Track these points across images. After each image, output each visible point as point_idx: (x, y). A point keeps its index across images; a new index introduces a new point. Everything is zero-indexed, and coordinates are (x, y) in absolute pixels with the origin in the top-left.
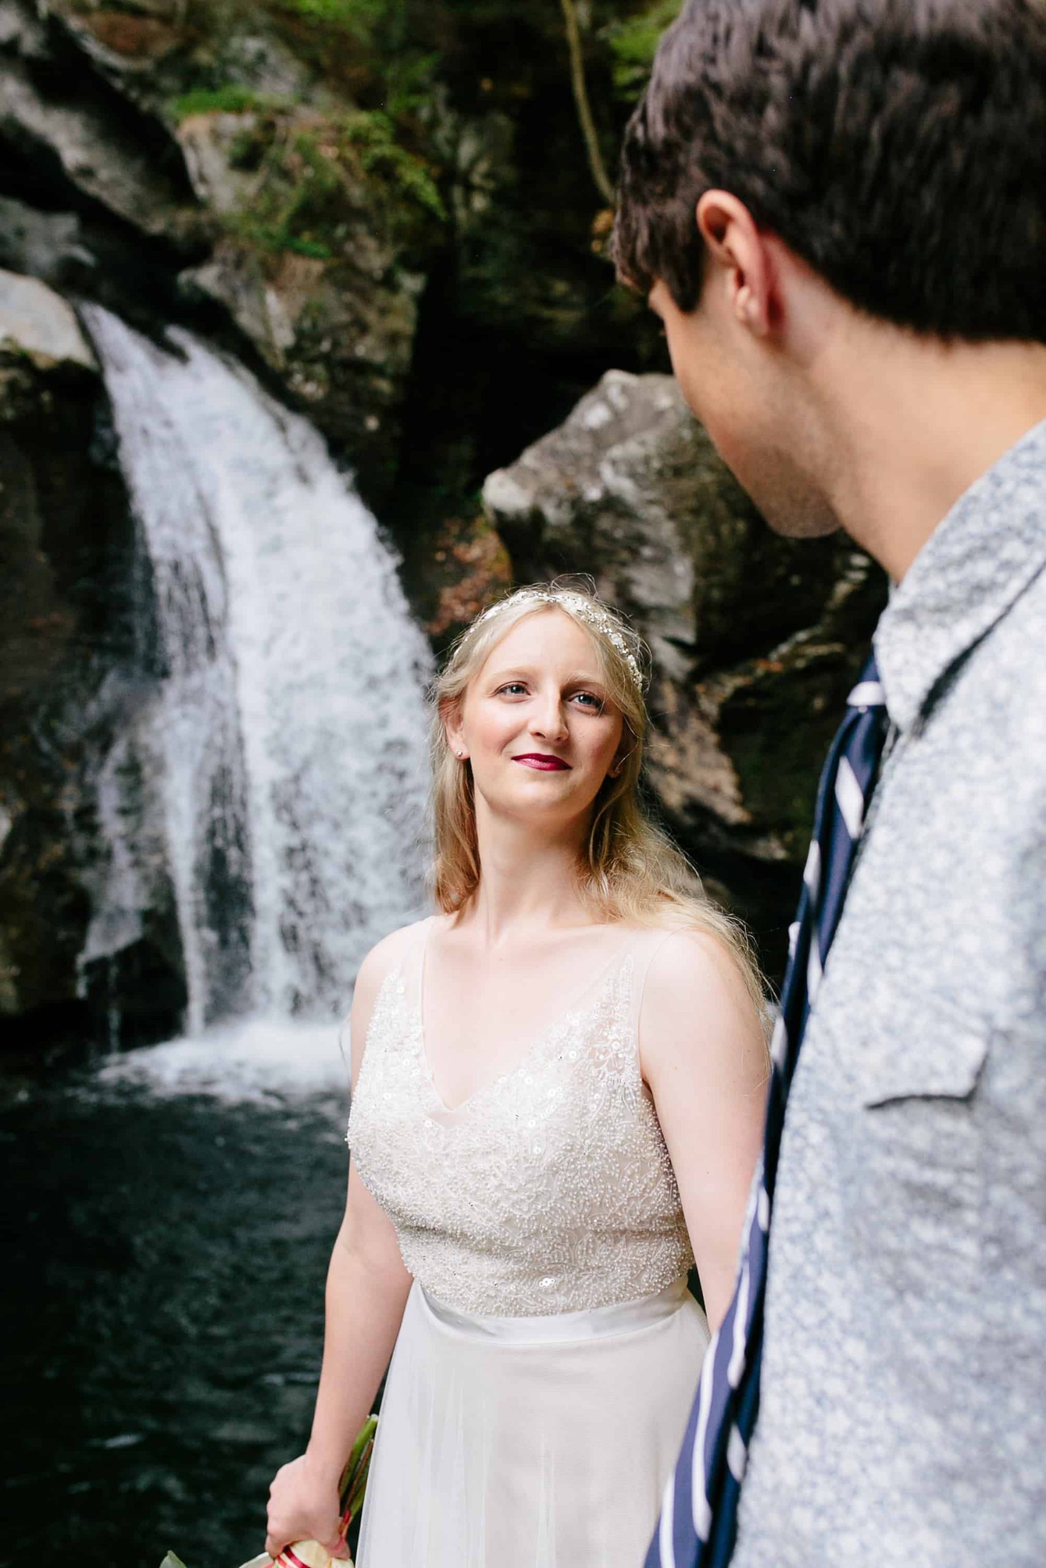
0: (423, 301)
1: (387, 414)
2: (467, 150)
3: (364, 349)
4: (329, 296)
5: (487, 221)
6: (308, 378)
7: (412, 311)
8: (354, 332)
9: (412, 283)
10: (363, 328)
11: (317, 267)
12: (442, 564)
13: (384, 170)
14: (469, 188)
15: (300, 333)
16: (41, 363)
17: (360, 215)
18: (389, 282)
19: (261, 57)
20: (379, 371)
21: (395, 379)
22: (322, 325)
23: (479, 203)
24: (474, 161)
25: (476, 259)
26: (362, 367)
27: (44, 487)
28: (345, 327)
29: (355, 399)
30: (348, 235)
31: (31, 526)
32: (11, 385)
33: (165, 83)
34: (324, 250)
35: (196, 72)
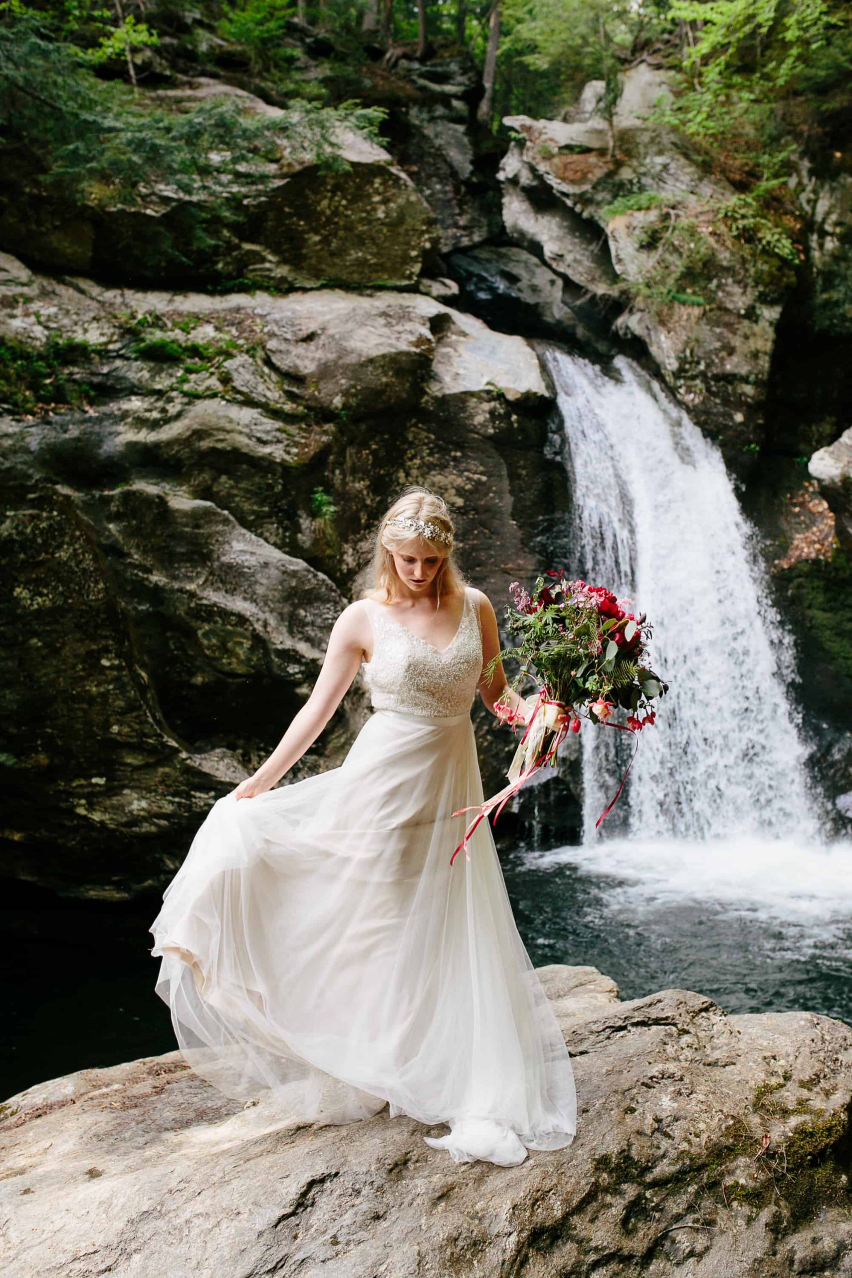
0: (779, 326)
1: (751, 410)
2: (823, 206)
3: (731, 365)
4: (705, 331)
5: (837, 257)
6: (689, 390)
7: (771, 333)
8: (723, 354)
9: (771, 313)
10: (731, 351)
11: (696, 311)
12: (798, 515)
13: (748, 235)
14: (823, 234)
15: (682, 361)
16: (510, 397)
17: (729, 270)
18: (751, 315)
19: (665, 167)
20: (745, 380)
21: (757, 384)
22: (699, 352)
23: (830, 244)
24: (828, 214)
25: (829, 285)
26: (730, 378)
27: (513, 476)
28: (717, 351)
29: (726, 402)
30: (719, 286)
31: (507, 502)
32: (492, 412)
33: (599, 197)
34: (701, 300)
35: (621, 185)
